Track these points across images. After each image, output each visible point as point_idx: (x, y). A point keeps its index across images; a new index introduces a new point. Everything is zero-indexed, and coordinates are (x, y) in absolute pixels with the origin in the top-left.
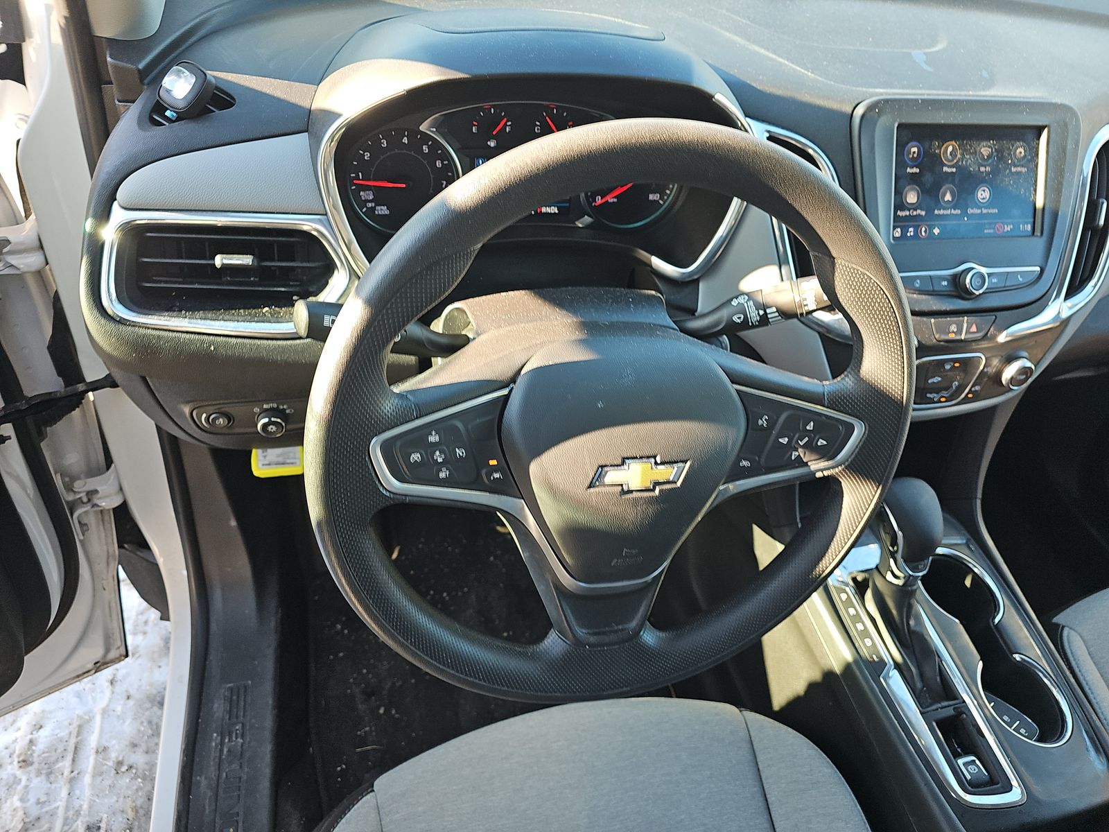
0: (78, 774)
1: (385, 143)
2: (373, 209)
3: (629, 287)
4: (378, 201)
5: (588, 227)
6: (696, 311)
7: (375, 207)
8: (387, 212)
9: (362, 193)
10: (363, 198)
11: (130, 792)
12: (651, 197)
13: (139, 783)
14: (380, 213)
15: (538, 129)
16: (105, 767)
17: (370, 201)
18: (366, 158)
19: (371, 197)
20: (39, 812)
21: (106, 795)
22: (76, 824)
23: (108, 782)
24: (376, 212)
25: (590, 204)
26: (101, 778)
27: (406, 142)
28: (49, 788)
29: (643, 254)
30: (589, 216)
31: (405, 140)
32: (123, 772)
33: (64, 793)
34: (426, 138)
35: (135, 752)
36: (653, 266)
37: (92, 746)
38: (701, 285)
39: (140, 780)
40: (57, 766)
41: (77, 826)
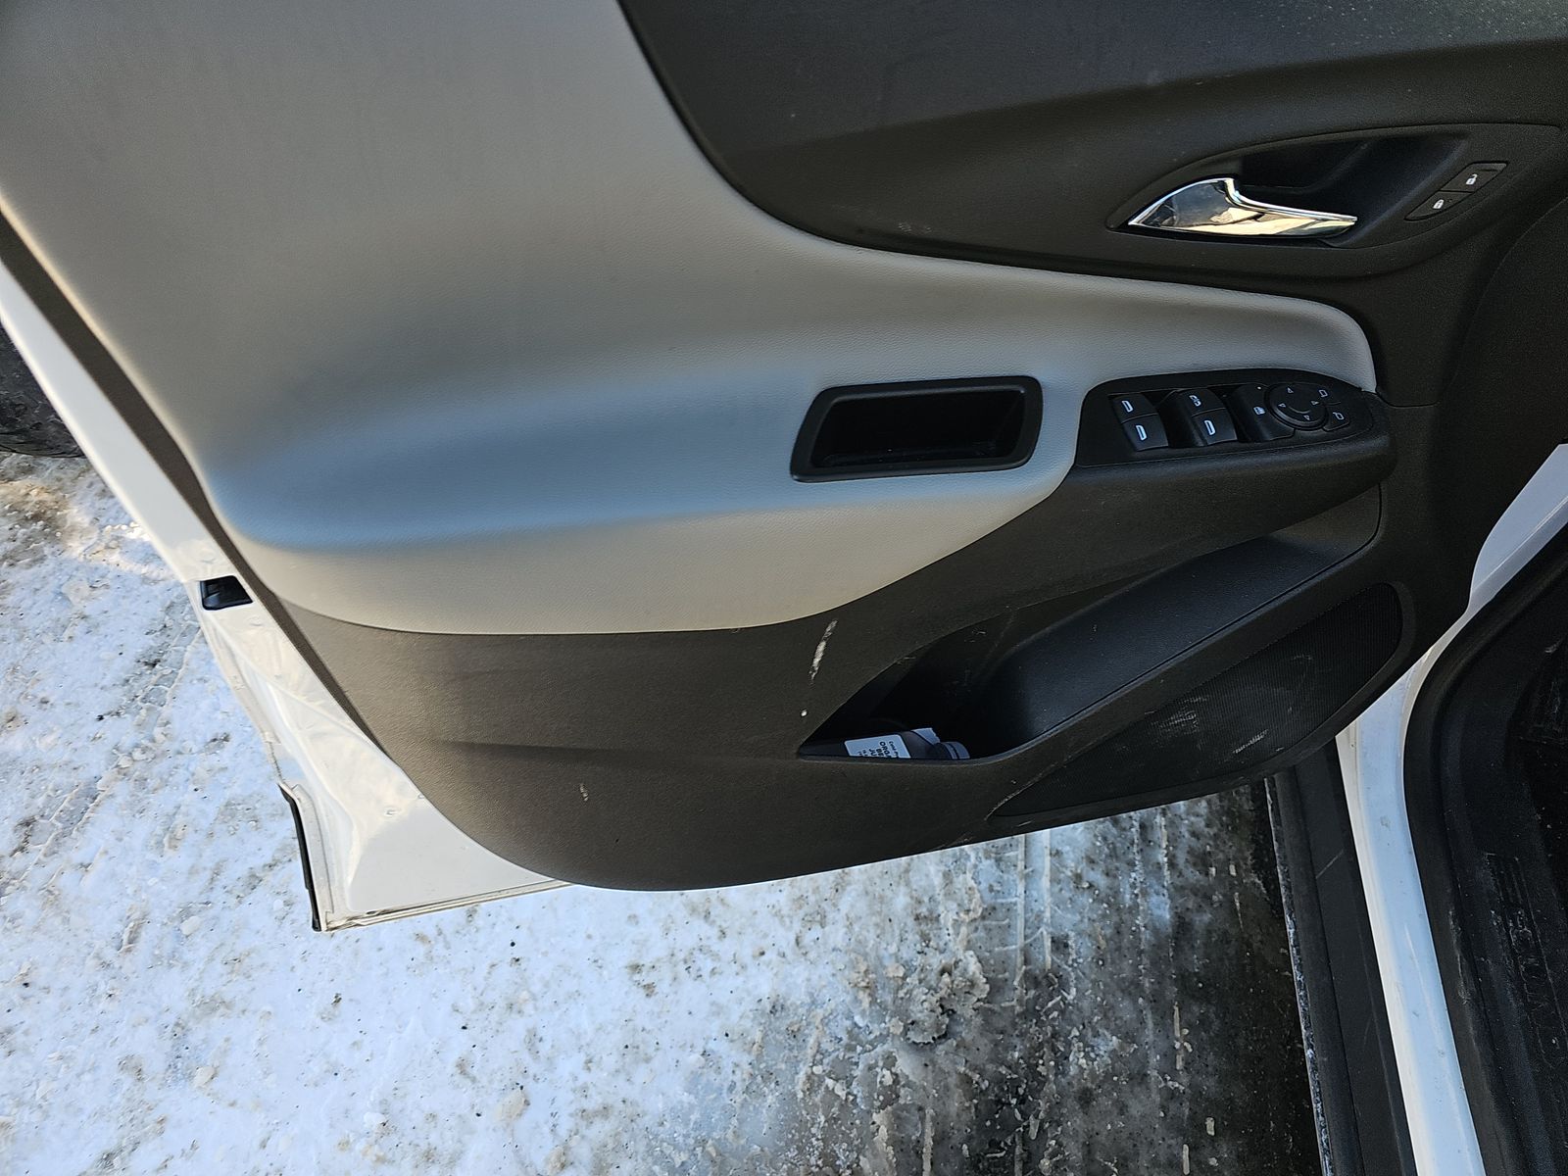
0: (1032, 871)
11: (1095, 916)
13: (1105, 909)
16: (1062, 875)
20: (993, 900)
21: (1068, 908)
22: (1040, 931)
23: (1066, 894)
26: (1060, 886)
28: (1001, 877)
32: (1083, 888)
33: (1021, 889)
35: (1093, 869)
37: (1045, 845)
39: (1105, 905)
40: (1007, 855)
41: (1042, 933)
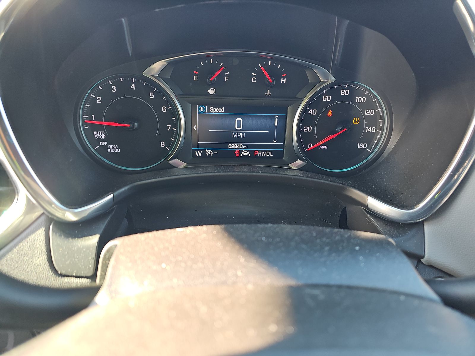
1: (115, 89)
2: (106, 147)
3: (341, 227)
4: (110, 140)
5: (300, 169)
6: (423, 257)
7: (107, 145)
8: (118, 150)
9: (95, 133)
10: (97, 138)
12: (359, 146)
14: (112, 151)
15: (254, 80)
17: (103, 140)
18: (98, 102)
19: (104, 137)
24: (109, 150)
25: (302, 149)
27: (134, 88)
29: (357, 194)
30: (301, 159)
31: (133, 87)
34: (151, 85)
36: (369, 206)
38: (428, 228)
